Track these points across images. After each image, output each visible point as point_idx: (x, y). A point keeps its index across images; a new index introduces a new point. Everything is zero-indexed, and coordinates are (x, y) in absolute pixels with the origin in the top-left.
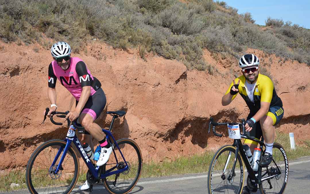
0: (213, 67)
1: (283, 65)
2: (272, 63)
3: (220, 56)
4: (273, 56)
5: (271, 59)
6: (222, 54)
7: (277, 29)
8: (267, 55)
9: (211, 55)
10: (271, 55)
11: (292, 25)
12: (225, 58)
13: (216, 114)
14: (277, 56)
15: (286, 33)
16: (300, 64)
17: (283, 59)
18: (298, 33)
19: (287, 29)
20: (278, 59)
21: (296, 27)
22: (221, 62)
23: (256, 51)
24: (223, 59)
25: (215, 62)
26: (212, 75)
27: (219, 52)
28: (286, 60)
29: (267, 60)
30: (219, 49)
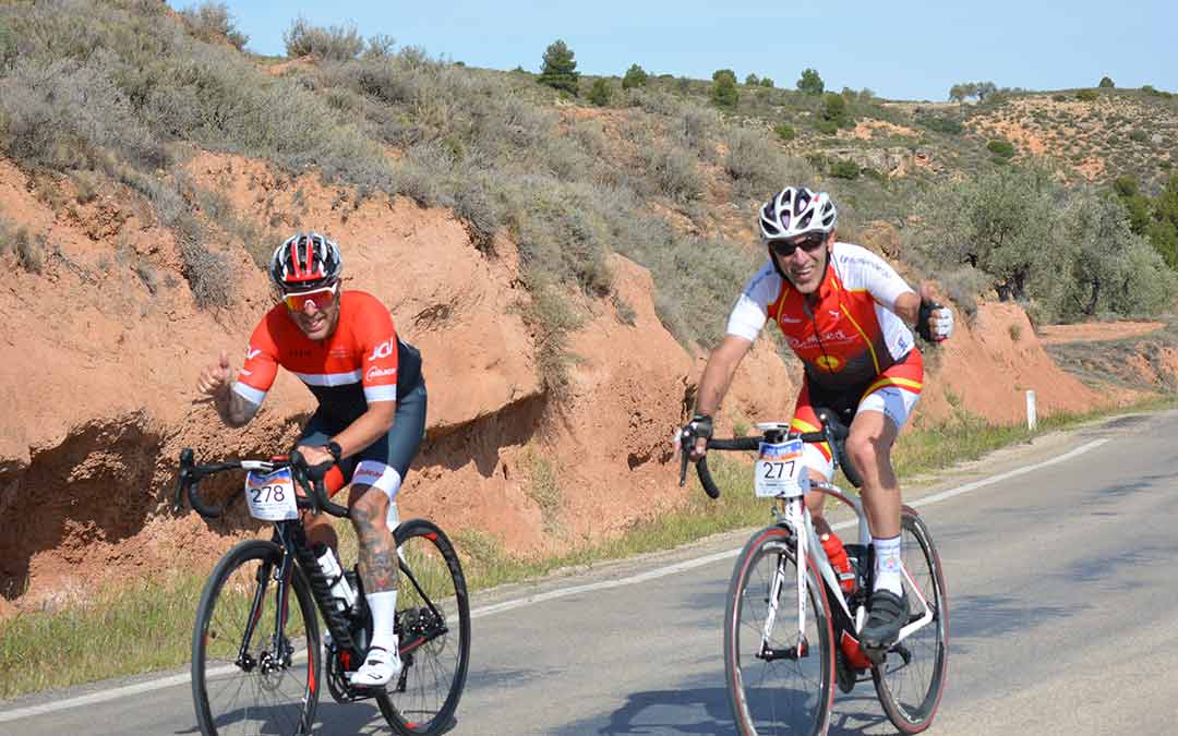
0: (39, 238)
1: (354, 217)
2: (305, 212)
3: (68, 189)
4: (310, 182)
5: (299, 195)
6: (77, 180)
7: (332, 68)
8: (285, 177)
9: (29, 187)
10: (301, 181)
11: (395, 50)
12: (91, 199)
13: (58, 442)
14: (326, 181)
15: (374, 87)
16: (422, 212)
17: (352, 193)
18: (422, 83)
19: (376, 69)
20: (331, 194)
21: (412, 59)
22: (73, 215)
23: (237, 161)
24: (81, 201)
25: (46, 214)
26: (34, 275)
27: (62, 170)
28: (365, 195)
29: (283, 200)
30: (62, 157)
